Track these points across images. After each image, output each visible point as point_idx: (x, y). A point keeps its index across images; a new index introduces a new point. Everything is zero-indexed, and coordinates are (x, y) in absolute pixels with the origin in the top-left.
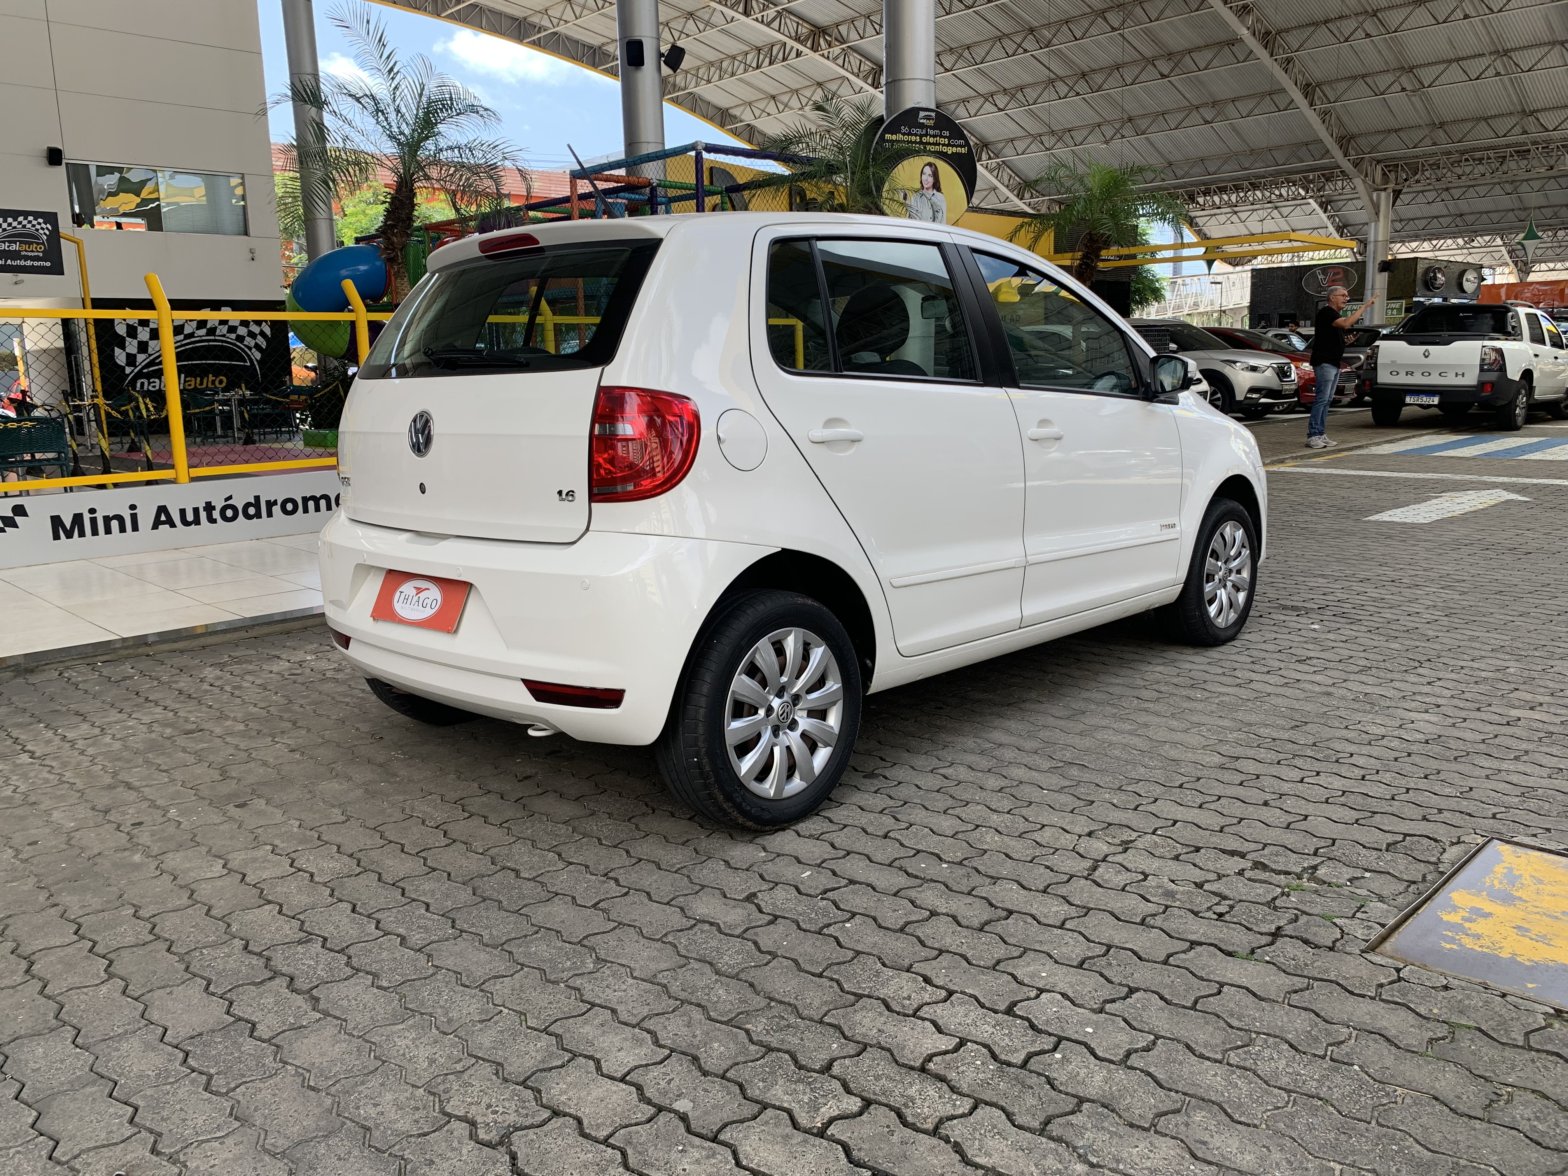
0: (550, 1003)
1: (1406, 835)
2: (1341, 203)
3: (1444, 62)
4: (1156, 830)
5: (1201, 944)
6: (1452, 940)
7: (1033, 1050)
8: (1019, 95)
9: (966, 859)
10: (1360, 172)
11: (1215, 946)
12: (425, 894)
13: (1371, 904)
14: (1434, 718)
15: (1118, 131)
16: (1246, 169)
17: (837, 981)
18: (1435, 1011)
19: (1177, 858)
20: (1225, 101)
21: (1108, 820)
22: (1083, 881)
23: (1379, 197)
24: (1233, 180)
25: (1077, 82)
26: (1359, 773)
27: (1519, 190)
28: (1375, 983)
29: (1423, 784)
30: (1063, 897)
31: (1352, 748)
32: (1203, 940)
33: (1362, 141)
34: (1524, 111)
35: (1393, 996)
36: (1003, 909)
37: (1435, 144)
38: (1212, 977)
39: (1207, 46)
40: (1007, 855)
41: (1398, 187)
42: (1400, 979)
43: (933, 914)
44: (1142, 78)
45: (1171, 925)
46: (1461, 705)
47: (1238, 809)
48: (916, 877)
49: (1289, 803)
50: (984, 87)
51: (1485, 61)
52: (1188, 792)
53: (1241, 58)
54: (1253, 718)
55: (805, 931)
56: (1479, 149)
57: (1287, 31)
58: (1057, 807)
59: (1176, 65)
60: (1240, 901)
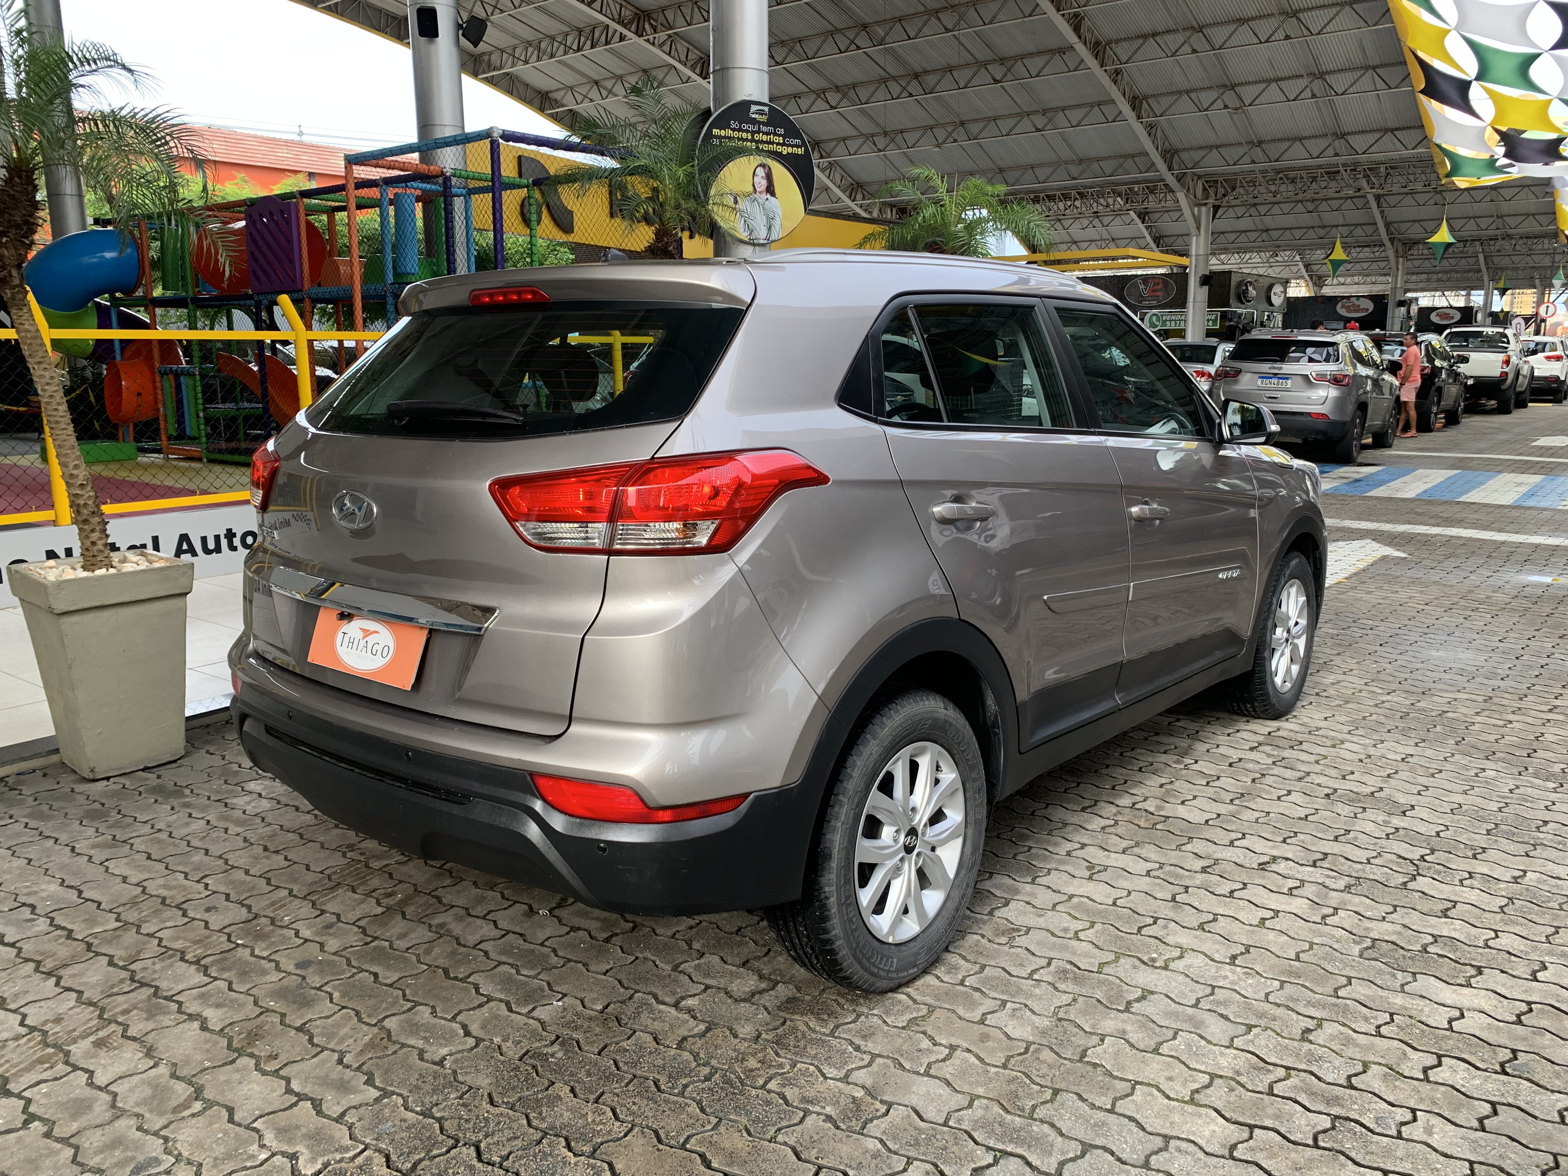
2: (1160, 215)
3: (1264, 81)
8: (852, 93)
10: (1183, 186)
15: (950, 135)
16: (1075, 179)
20: (1056, 110)
23: (1200, 212)
24: (1061, 189)
25: (909, 83)
27: (1319, 209)
33: (1185, 156)
37: (1253, 162)
39: (1039, 53)
41: (1217, 203)
44: (974, 82)
50: (816, 82)
51: (1302, 83)
53: (1073, 67)
56: (1294, 169)
57: (1117, 41)
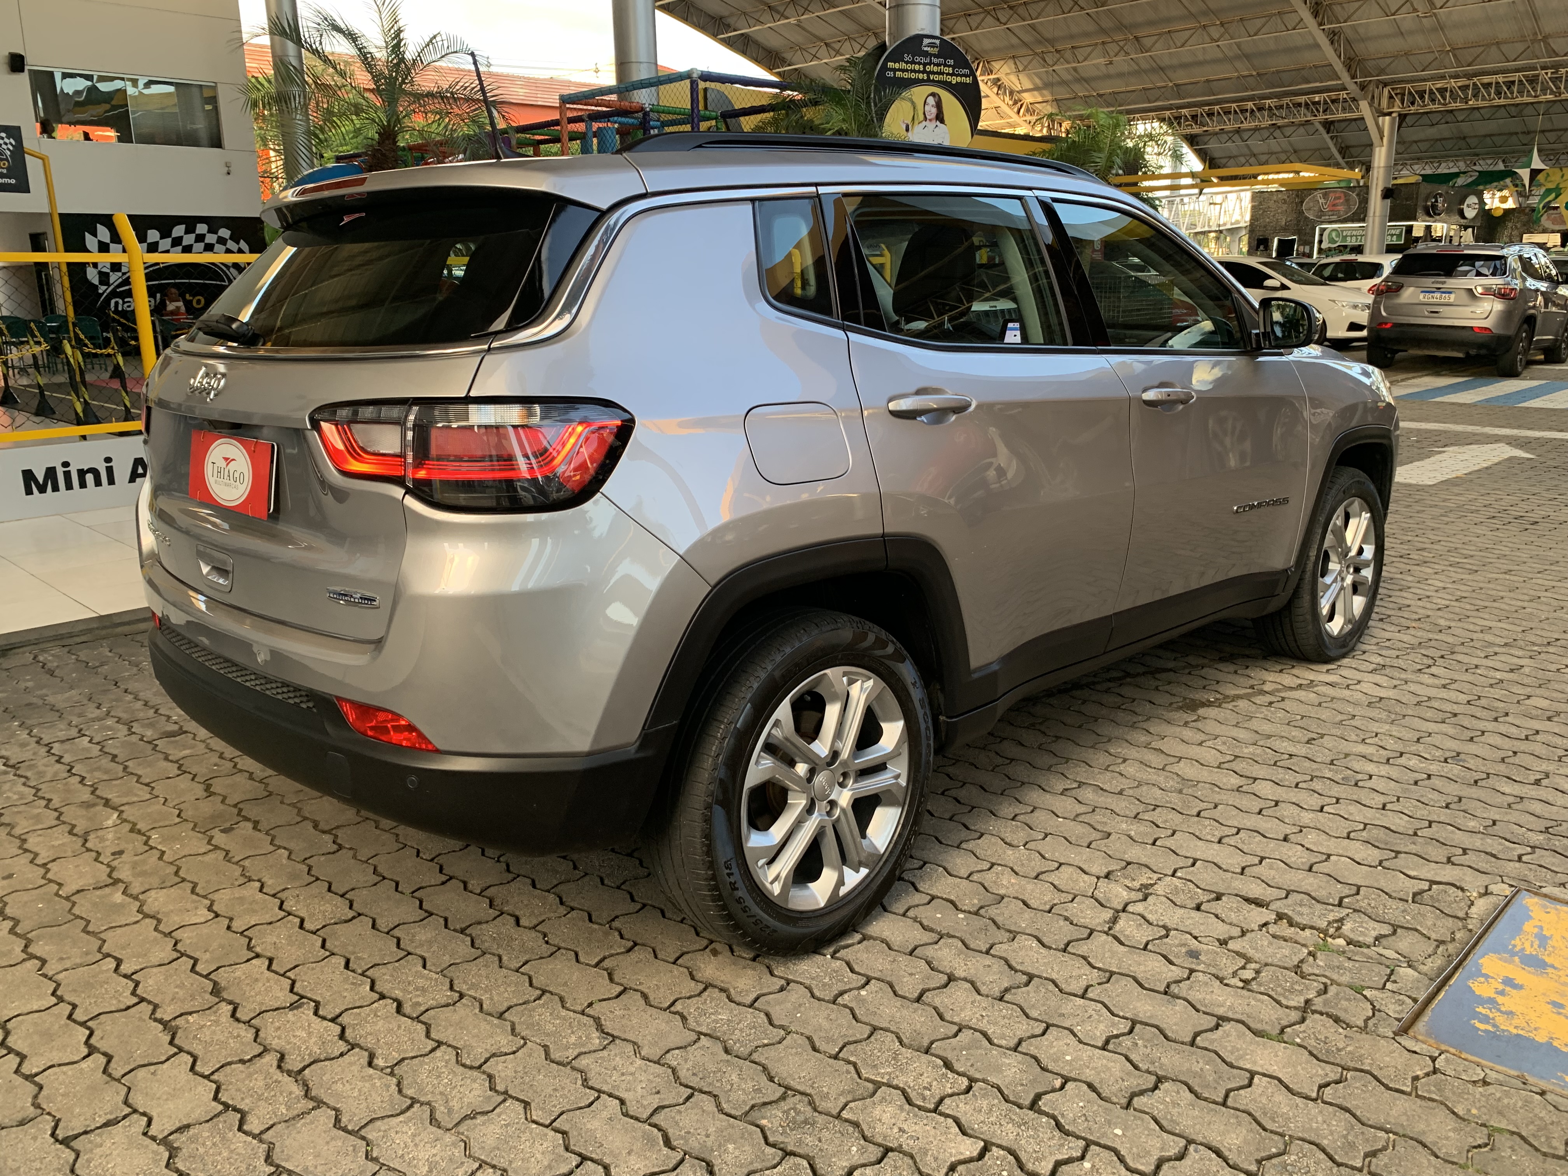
0: (555, 1090)
1: (1433, 882)
4: (1175, 871)
5: (1228, 1020)
6: (1486, 1019)
7: (1060, 1157)
9: (982, 907)
10: (1367, 95)
11: (1242, 1022)
12: (421, 945)
13: (1401, 970)
14: (1451, 731)
16: (1252, 90)
17: (855, 1065)
18: (1474, 1111)
19: (1198, 908)
21: (1127, 857)
22: (1104, 936)
23: (1384, 122)
26: (1379, 800)
28: (1411, 1074)
29: (1444, 815)
30: (1085, 958)
31: (1371, 768)
32: (1230, 1015)
33: (1370, 64)
34: (1535, 37)
35: (1429, 1092)
36: (1024, 973)
38: (1241, 1064)
40: (1025, 903)
41: (1404, 112)
42: (1435, 1071)
43: (951, 978)
45: (1195, 996)
47: (1256, 844)
48: (932, 930)
49: (1311, 838)
52: (1207, 822)
55: (819, 999)
58: (1073, 840)
60: (1266, 965)
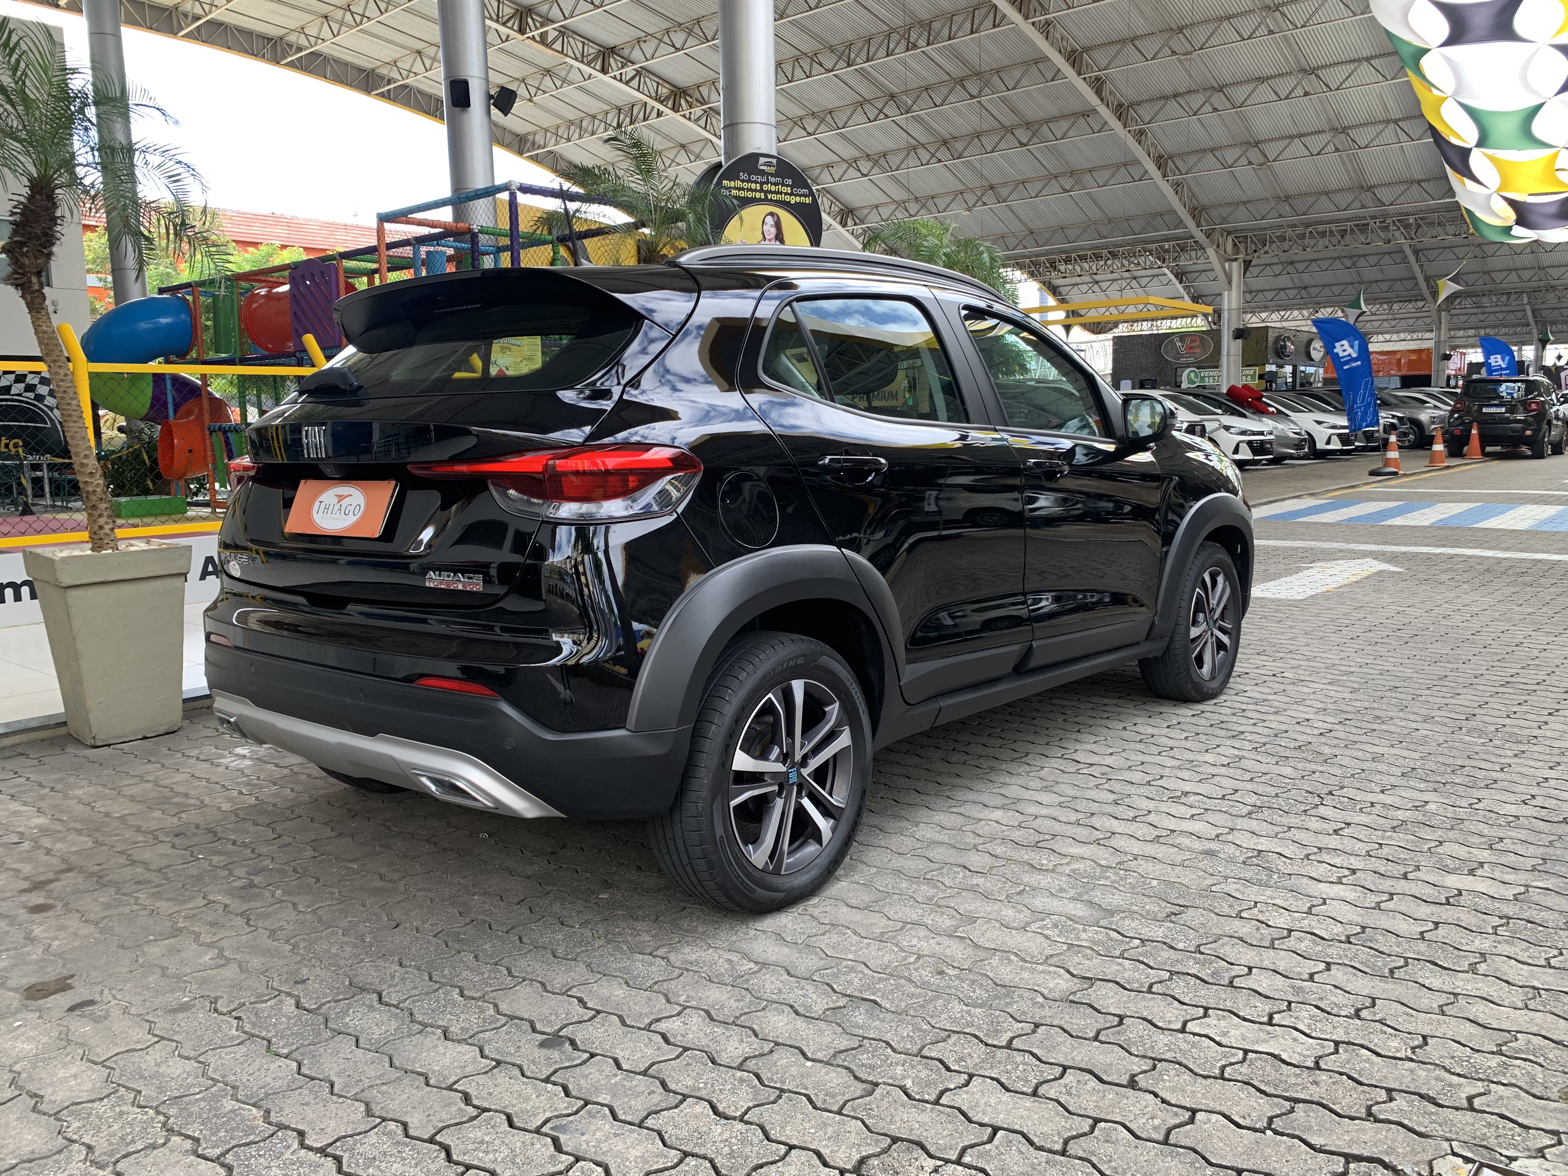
2: (1195, 275)
3: (1287, 137)
8: (882, 161)
10: (1212, 242)
15: (980, 198)
16: (1105, 237)
20: (1083, 171)
23: (1230, 267)
24: (1092, 249)
25: (938, 149)
27: (1359, 264)
34: (1362, 187)
37: (1281, 216)
39: (1063, 116)
41: (1248, 258)
44: (1002, 145)
46: (1382, 870)
50: (848, 153)
51: (1324, 138)
53: (1096, 129)
54: (1115, 900)
56: (1322, 223)
57: (1139, 103)
59: (1034, 134)
